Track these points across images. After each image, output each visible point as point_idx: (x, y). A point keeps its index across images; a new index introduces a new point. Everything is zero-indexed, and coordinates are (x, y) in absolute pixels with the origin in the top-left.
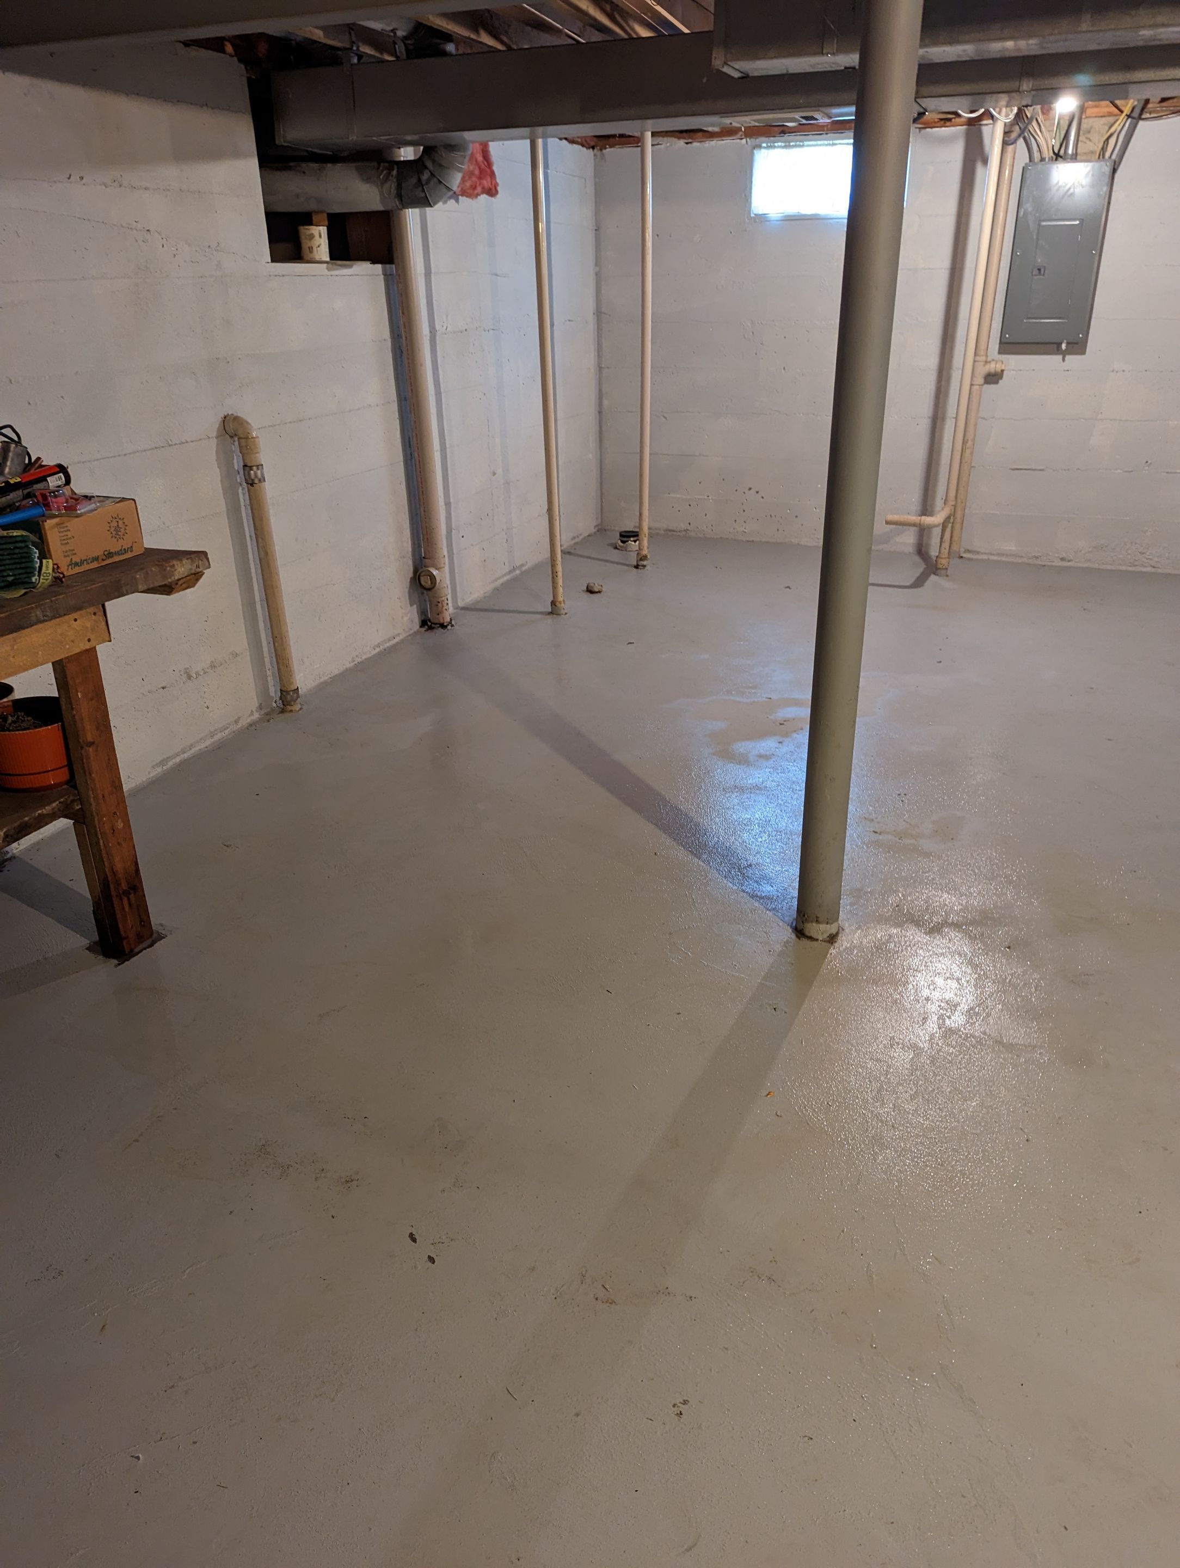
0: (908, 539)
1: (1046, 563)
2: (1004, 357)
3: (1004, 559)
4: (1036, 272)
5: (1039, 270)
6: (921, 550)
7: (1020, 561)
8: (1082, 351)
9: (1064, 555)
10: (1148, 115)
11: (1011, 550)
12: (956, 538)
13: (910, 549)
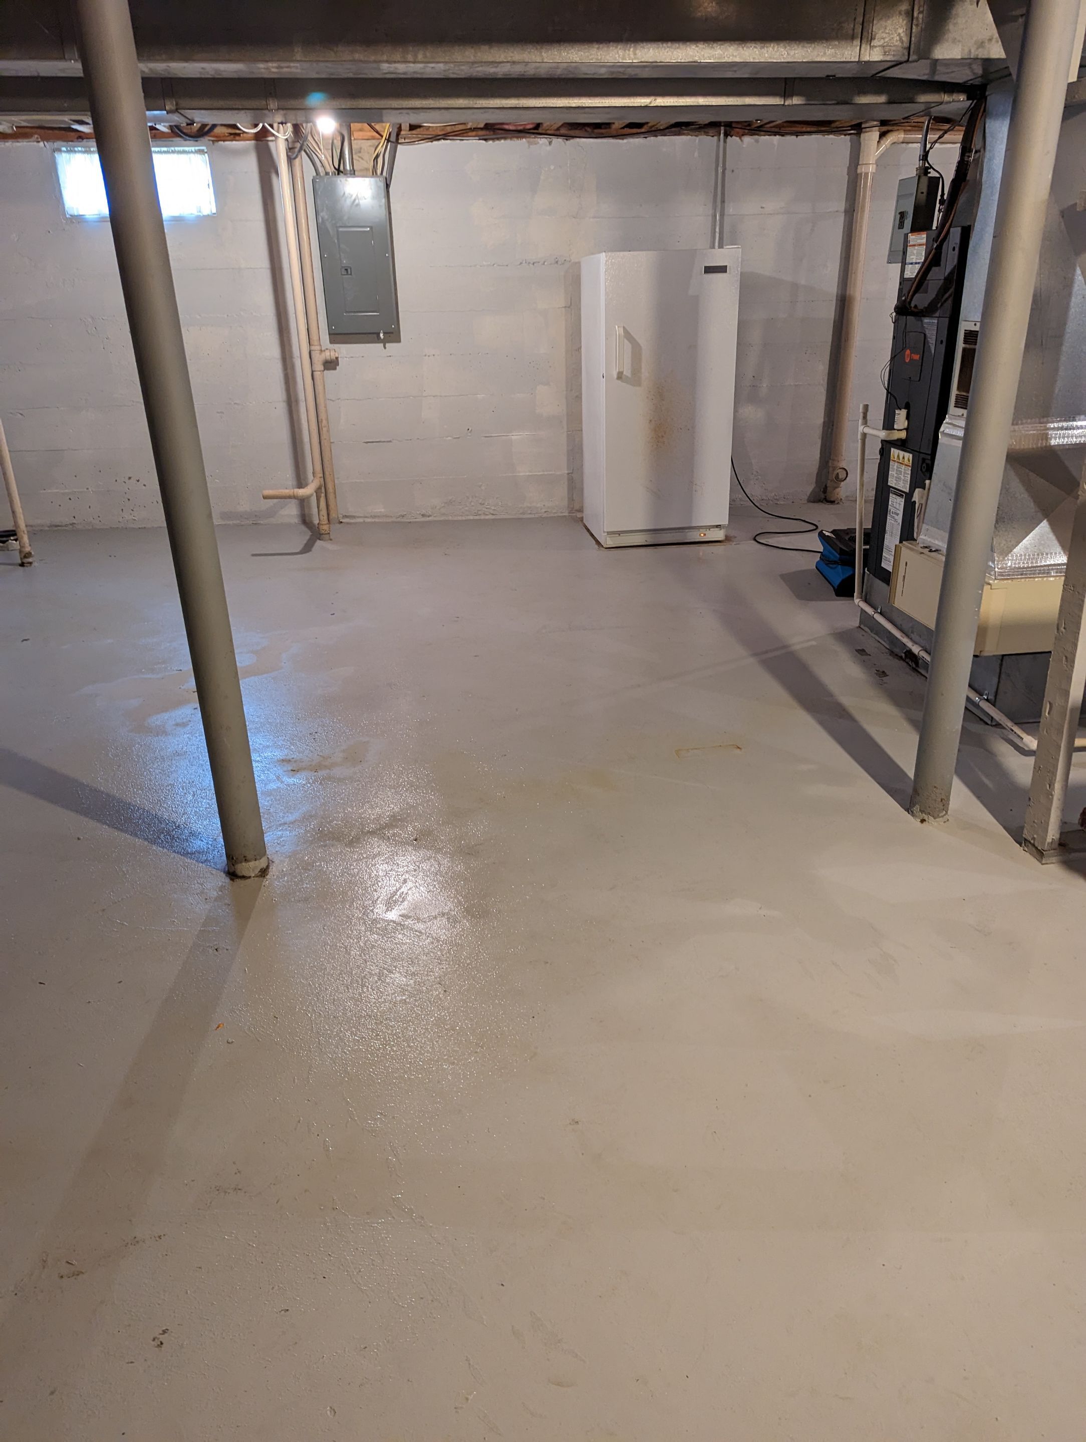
0: (291, 512)
1: (411, 520)
2: (336, 346)
3: (377, 520)
4: (344, 272)
5: (346, 270)
6: (305, 520)
7: (390, 520)
8: (398, 340)
9: (424, 512)
10: (403, 141)
11: (380, 512)
12: (332, 506)
13: (296, 520)
